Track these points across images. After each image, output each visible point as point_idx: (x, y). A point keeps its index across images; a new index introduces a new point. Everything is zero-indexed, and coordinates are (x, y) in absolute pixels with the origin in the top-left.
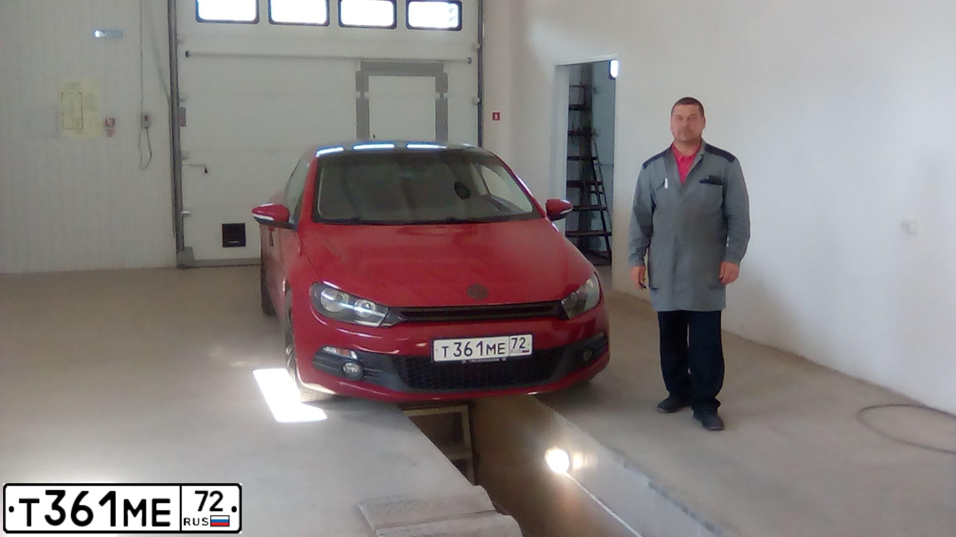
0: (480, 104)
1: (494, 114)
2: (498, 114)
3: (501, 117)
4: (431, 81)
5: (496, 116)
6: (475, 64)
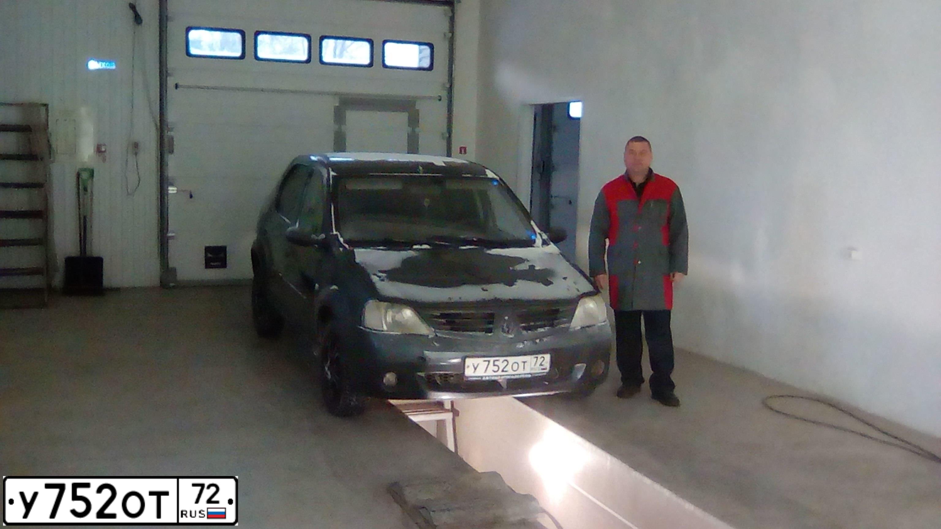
0: (449, 139)
1: (461, 148)
2: (465, 148)
3: (467, 151)
4: (402, 118)
5: (463, 150)
6: (445, 102)
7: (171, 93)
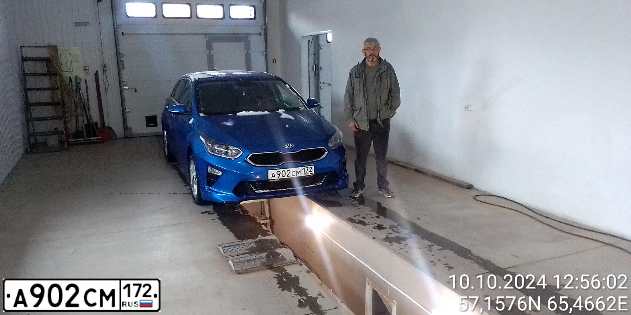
0: (266, 55)
1: (273, 60)
2: (275, 60)
3: (276, 62)
4: (242, 44)
5: (274, 61)
6: (263, 37)
7: (121, 38)
